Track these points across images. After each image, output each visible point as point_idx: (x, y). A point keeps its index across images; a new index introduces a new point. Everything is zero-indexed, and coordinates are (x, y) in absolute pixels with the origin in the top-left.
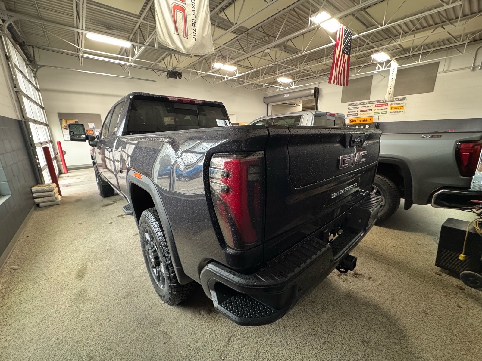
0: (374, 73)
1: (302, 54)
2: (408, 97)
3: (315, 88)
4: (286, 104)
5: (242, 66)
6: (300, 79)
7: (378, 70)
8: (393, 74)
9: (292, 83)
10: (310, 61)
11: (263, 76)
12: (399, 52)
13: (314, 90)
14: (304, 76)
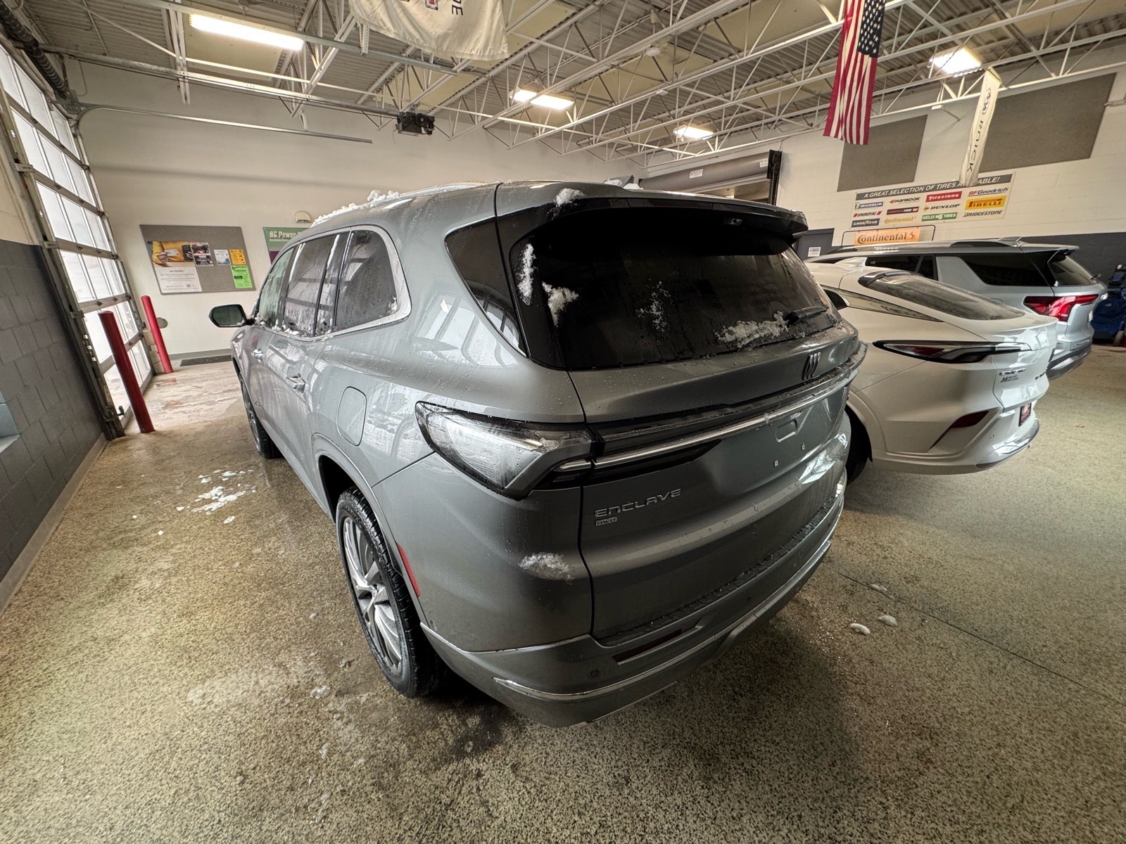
0: (933, 108)
1: (745, 58)
2: (1020, 174)
3: (772, 152)
5: (587, 98)
6: (733, 129)
7: (944, 99)
8: (984, 109)
9: (712, 140)
10: (762, 80)
11: (639, 122)
12: (1005, 47)
14: (744, 120)
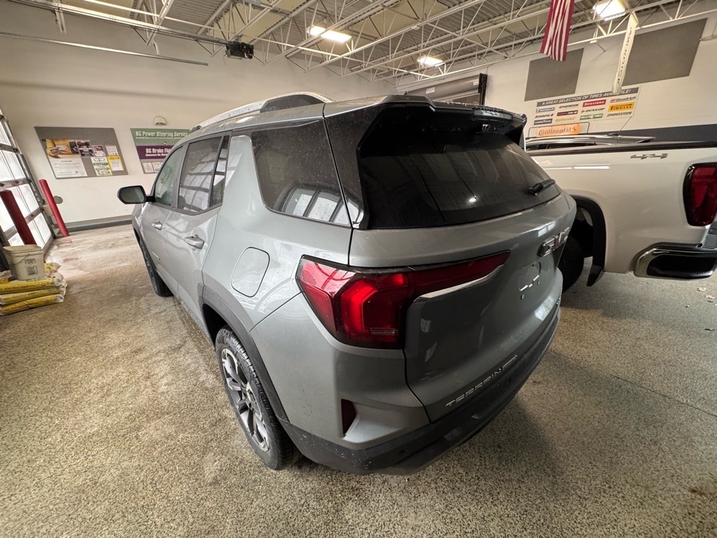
0: (590, 43)
2: (645, 88)
3: (481, 75)
5: (360, 35)
6: (457, 58)
7: (598, 36)
8: (628, 42)
9: (442, 67)
11: (395, 52)
13: (478, 80)
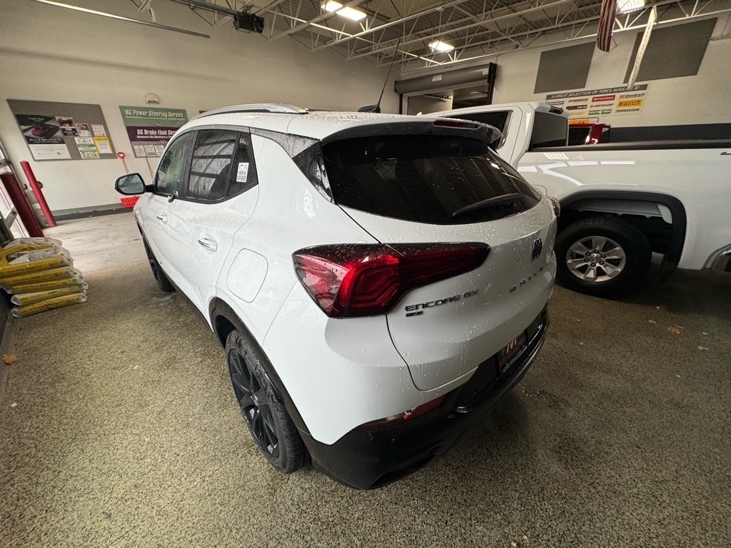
3: (491, 65)
4: (430, 95)
5: (376, 15)
13: (488, 69)
